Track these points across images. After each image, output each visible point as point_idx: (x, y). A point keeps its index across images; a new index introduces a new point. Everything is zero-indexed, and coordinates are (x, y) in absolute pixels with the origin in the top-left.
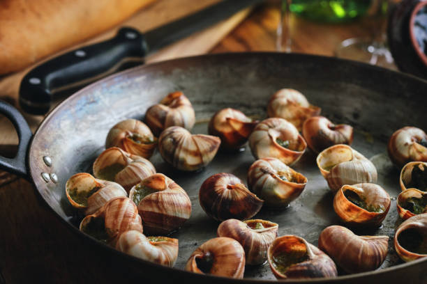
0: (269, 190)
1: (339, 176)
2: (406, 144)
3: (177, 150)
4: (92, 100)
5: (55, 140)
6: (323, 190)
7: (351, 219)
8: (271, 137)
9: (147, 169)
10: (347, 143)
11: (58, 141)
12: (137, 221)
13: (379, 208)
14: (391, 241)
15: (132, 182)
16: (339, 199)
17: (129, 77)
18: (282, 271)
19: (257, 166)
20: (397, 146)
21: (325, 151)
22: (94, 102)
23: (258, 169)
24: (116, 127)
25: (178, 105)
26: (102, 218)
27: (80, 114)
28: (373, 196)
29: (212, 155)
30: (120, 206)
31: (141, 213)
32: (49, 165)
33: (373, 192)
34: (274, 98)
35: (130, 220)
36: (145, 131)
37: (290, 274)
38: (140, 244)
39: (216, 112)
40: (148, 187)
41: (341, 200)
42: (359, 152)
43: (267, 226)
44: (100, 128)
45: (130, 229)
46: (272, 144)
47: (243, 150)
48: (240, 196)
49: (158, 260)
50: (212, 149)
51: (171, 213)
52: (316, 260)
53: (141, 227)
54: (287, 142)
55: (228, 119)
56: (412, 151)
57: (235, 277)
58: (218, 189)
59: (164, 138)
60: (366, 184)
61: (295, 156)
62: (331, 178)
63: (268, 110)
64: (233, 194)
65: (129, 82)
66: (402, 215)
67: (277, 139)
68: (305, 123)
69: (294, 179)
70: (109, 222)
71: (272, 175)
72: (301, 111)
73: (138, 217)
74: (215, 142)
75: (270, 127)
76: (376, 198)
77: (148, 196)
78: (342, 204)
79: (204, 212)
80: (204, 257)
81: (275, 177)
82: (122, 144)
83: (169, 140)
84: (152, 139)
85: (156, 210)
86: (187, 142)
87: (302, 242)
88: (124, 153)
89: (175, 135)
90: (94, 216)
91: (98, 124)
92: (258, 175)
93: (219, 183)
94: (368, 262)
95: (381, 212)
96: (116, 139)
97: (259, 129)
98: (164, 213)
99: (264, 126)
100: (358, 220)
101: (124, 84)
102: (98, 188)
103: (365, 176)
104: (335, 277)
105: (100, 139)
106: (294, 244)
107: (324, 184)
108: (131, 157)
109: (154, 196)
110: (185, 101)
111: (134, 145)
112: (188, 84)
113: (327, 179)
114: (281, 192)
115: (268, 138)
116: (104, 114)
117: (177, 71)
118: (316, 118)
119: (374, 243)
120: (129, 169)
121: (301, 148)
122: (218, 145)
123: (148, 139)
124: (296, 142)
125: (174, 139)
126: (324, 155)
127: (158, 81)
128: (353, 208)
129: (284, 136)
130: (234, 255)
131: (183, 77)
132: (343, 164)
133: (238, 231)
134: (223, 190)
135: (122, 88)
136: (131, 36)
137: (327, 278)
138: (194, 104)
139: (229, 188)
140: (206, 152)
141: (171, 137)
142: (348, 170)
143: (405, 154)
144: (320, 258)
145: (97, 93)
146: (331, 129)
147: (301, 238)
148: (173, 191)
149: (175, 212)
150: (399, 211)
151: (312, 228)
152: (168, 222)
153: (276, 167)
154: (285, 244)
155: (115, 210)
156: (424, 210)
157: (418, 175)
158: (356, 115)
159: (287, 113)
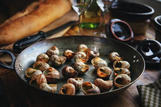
0: (80, 70)
1: (98, 65)
2: (114, 57)
3: (55, 61)
4: (32, 49)
5: (22, 60)
7: (102, 76)
8: (79, 56)
9: (48, 66)
10: (98, 57)
11: (23, 60)
12: (45, 80)
13: (109, 73)
14: (113, 82)
15: (44, 70)
16: (98, 71)
17: (42, 43)
18: (85, 91)
19: (76, 64)
20: (111, 57)
21: (93, 59)
22: (33, 49)
23: (77, 65)
24: (39, 56)
25: (55, 49)
26: (36, 80)
27: (29, 53)
29: (64, 62)
30: (40, 76)
31: (46, 78)
32: (21, 66)
33: (107, 69)
34: (79, 47)
35: (43, 80)
36: (46, 56)
37: (88, 93)
38: (46, 87)
39: (65, 51)
40: (48, 71)
42: (102, 59)
43: (80, 79)
44: (34, 56)
45: (44, 82)
46: (80, 58)
47: (72, 60)
48: (72, 72)
49: (51, 91)
50: (64, 60)
51: (54, 77)
52: (94, 88)
53: (46, 82)
54: (83, 58)
55: (68, 52)
56: (115, 58)
57: (73, 94)
58: (66, 70)
59: (52, 58)
60: (105, 67)
61: (85, 61)
62: (96, 66)
63: (78, 50)
65: (42, 44)
66: (115, 75)
67: (81, 57)
68: (87, 52)
69: (86, 67)
70: (38, 81)
71: (80, 66)
72: (86, 49)
74: (65, 58)
75: (79, 54)
76: (108, 71)
77: (48, 73)
78: (99, 73)
79: (63, 77)
80: (64, 89)
81: (81, 67)
82: (41, 60)
83: (53, 58)
84: (48, 58)
85: (50, 77)
86: (58, 58)
87: (90, 83)
88: (41, 62)
90: (33, 79)
91: (34, 55)
92: (77, 66)
93: (67, 69)
94: (108, 88)
95: (110, 74)
96: (39, 59)
97: (76, 54)
99: (77, 54)
100: (104, 77)
101: (41, 45)
102: (34, 72)
103: (104, 65)
104: (100, 93)
105: (35, 59)
106: (88, 84)
107: (94, 68)
108: (43, 63)
109: (50, 73)
110: (56, 48)
111: (44, 60)
112: (57, 44)
113: (94, 66)
114: (83, 70)
116: (36, 52)
117: (54, 41)
118: (90, 51)
119: (109, 83)
120: (43, 66)
121: (87, 59)
123: (47, 58)
124: (85, 57)
125: (54, 58)
127: (49, 44)
128: (102, 73)
129: (82, 56)
130: (72, 88)
131: (56, 42)
132: (98, 62)
133: (73, 81)
135: (40, 46)
136: (42, 33)
137: (98, 94)
138: (59, 49)
139: (69, 70)
140: (63, 61)
142: (100, 64)
143: (114, 59)
144: (96, 87)
145: (33, 47)
146: (94, 53)
147: (90, 82)
148: (55, 71)
149: (55, 77)
150: (114, 74)
151: (92, 79)
152: (54, 80)
153: (81, 63)
154: (85, 84)
155: (39, 78)
156: (121, 73)
157: (118, 64)
158: (100, 50)
159: (83, 50)
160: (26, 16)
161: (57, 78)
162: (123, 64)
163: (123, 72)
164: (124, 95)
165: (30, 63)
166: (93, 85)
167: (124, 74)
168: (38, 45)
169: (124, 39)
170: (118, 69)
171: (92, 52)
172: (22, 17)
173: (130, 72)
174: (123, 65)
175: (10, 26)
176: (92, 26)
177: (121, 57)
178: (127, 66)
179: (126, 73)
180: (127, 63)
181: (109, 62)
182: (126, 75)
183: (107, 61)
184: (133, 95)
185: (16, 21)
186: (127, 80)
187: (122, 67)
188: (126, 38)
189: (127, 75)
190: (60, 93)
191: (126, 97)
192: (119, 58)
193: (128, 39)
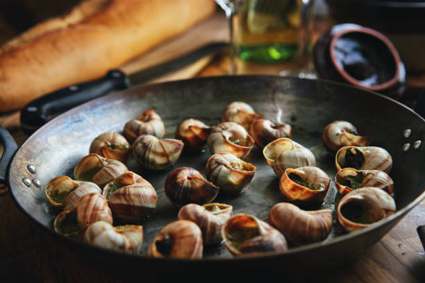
0: (223, 179)
1: (283, 163)
2: (338, 134)
3: (147, 153)
4: (77, 119)
5: (41, 152)
6: (271, 177)
7: (296, 197)
8: (224, 137)
9: (121, 169)
10: (287, 137)
11: (44, 152)
12: (106, 212)
13: (320, 186)
14: (335, 215)
15: (106, 181)
16: (283, 180)
17: (109, 101)
18: (236, 247)
19: (212, 159)
20: (330, 136)
21: (269, 145)
22: (80, 121)
23: (214, 162)
24: (97, 139)
25: (149, 119)
26: (75, 212)
27: (67, 131)
28: (314, 177)
29: (177, 154)
30: (89, 201)
31: (110, 205)
32: (33, 172)
33: (313, 173)
34: (226, 109)
35: (99, 212)
36: (122, 141)
37: (243, 250)
38: (105, 233)
39: (179, 125)
40: (121, 182)
41: (286, 181)
42: (298, 143)
43: (222, 208)
44: (85, 142)
45: (99, 220)
46: (226, 142)
47: (204, 151)
48: (198, 184)
49: (123, 247)
50: (176, 150)
51: (137, 203)
52: (267, 235)
53: (110, 218)
54: (238, 141)
55: (190, 127)
56: (343, 140)
57: (194, 256)
58: (179, 180)
59: (136, 144)
60: (306, 168)
61: (245, 151)
62: (276, 166)
63: (224, 117)
64: (192, 183)
65: (110, 104)
66: (341, 191)
67: (230, 139)
68: (252, 125)
69: (245, 168)
70: (80, 215)
71: (226, 166)
72: (249, 117)
73: (107, 209)
74: (179, 145)
75: (223, 129)
76: (316, 178)
77: (117, 191)
78: (287, 185)
79: (170, 203)
80: (164, 240)
81: (228, 168)
82: (101, 151)
83: (140, 145)
84: (127, 147)
85: (124, 202)
86: (155, 145)
87: (252, 220)
88: (101, 158)
89: (145, 141)
90: (68, 212)
91: (83, 139)
92: (213, 167)
93: (180, 175)
94: (315, 234)
95: (322, 189)
96: (96, 148)
97: (215, 131)
98: (132, 204)
99: (219, 129)
100: (302, 198)
101: (105, 106)
102: (76, 187)
103: (305, 161)
104: (285, 250)
105: (85, 150)
106: (246, 221)
107: (271, 172)
108: (106, 161)
109: (122, 190)
110: (155, 116)
111: (111, 152)
112: (159, 104)
113: (273, 167)
114: (234, 179)
115: (222, 138)
116: (89, 130)
117: (149, 95)
118: (261, 120)
119: (319, 217)
120: (104, 170)
121: (250, 144)
122: (182, 147)
123: (124, 146)
124: (245, 140)
125: (144, 144)
126: (269, 148)
127: (134, 104)
128: (297, 187)
129: (235, 136)
130: (191, 236)
131: (155, 99)
132: (285, 153)
133: (196, 214)
134: (183, 181)
135: (104, 109)
136: (117, 75)
137: (278, 252)
138: (163, 119)
139: (189, 178)
140: (172, 153)
141: (142, 143)
142: (289, 157)
143: (338, 142)
144: (271, 233)
145: (82, 114)
146: (274, 128)
147: (251, 216)
148: (140, 184)
149: (141, 202)
150: (338, 188)
151: (263, 209)
152: (135, 212)
153: (229, 159)
154: (237, 223)
155: (85, 205)
156: (360, 186)
157: (352, 158)
158: (293, 119)
159: (237, 119)
160: (71, 26)
161: (146, 205)
162: (368, 155)
163: (369, 180)
164: (375, 260)
165: (68, 161)
166: (263, 226)
167: (372, 188)
168: (96, 106)
169: (373, 85)
170: (349, 172)
171: (267, 124)
172: (59, 31)
173: (392, 182)
174: (367, 160)
175: (20, 54)
176: (275, 54)
177: (361, 135)
178: (381, 162)
179: (378, 184)
180: (382, 153)
181: (325, 153)
182: (379, 190)
183: (318, 152)
184: (405, 259)
185: (37, 40)
186: (381, 207)
187: (366, 166)
188: (380, 82)
189: (383, 189)
190: (149, 252)
191: (383, 266)
192: (356, 139)
193: (386, 85)
